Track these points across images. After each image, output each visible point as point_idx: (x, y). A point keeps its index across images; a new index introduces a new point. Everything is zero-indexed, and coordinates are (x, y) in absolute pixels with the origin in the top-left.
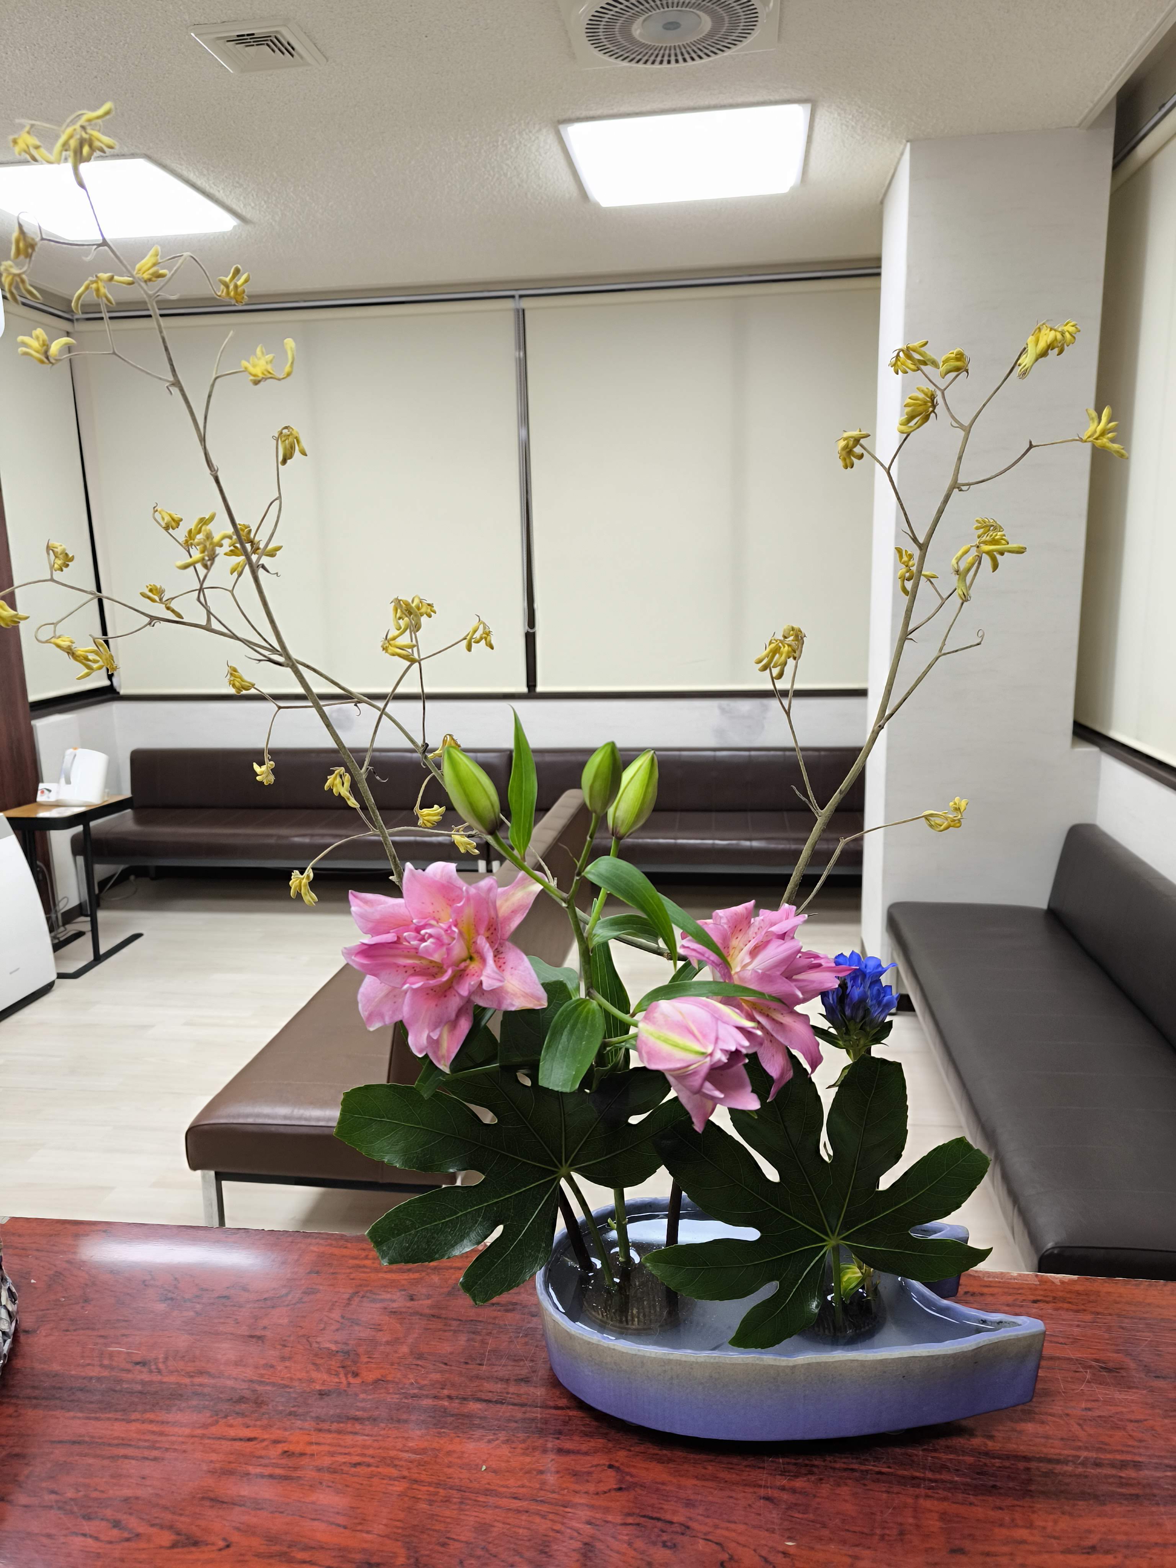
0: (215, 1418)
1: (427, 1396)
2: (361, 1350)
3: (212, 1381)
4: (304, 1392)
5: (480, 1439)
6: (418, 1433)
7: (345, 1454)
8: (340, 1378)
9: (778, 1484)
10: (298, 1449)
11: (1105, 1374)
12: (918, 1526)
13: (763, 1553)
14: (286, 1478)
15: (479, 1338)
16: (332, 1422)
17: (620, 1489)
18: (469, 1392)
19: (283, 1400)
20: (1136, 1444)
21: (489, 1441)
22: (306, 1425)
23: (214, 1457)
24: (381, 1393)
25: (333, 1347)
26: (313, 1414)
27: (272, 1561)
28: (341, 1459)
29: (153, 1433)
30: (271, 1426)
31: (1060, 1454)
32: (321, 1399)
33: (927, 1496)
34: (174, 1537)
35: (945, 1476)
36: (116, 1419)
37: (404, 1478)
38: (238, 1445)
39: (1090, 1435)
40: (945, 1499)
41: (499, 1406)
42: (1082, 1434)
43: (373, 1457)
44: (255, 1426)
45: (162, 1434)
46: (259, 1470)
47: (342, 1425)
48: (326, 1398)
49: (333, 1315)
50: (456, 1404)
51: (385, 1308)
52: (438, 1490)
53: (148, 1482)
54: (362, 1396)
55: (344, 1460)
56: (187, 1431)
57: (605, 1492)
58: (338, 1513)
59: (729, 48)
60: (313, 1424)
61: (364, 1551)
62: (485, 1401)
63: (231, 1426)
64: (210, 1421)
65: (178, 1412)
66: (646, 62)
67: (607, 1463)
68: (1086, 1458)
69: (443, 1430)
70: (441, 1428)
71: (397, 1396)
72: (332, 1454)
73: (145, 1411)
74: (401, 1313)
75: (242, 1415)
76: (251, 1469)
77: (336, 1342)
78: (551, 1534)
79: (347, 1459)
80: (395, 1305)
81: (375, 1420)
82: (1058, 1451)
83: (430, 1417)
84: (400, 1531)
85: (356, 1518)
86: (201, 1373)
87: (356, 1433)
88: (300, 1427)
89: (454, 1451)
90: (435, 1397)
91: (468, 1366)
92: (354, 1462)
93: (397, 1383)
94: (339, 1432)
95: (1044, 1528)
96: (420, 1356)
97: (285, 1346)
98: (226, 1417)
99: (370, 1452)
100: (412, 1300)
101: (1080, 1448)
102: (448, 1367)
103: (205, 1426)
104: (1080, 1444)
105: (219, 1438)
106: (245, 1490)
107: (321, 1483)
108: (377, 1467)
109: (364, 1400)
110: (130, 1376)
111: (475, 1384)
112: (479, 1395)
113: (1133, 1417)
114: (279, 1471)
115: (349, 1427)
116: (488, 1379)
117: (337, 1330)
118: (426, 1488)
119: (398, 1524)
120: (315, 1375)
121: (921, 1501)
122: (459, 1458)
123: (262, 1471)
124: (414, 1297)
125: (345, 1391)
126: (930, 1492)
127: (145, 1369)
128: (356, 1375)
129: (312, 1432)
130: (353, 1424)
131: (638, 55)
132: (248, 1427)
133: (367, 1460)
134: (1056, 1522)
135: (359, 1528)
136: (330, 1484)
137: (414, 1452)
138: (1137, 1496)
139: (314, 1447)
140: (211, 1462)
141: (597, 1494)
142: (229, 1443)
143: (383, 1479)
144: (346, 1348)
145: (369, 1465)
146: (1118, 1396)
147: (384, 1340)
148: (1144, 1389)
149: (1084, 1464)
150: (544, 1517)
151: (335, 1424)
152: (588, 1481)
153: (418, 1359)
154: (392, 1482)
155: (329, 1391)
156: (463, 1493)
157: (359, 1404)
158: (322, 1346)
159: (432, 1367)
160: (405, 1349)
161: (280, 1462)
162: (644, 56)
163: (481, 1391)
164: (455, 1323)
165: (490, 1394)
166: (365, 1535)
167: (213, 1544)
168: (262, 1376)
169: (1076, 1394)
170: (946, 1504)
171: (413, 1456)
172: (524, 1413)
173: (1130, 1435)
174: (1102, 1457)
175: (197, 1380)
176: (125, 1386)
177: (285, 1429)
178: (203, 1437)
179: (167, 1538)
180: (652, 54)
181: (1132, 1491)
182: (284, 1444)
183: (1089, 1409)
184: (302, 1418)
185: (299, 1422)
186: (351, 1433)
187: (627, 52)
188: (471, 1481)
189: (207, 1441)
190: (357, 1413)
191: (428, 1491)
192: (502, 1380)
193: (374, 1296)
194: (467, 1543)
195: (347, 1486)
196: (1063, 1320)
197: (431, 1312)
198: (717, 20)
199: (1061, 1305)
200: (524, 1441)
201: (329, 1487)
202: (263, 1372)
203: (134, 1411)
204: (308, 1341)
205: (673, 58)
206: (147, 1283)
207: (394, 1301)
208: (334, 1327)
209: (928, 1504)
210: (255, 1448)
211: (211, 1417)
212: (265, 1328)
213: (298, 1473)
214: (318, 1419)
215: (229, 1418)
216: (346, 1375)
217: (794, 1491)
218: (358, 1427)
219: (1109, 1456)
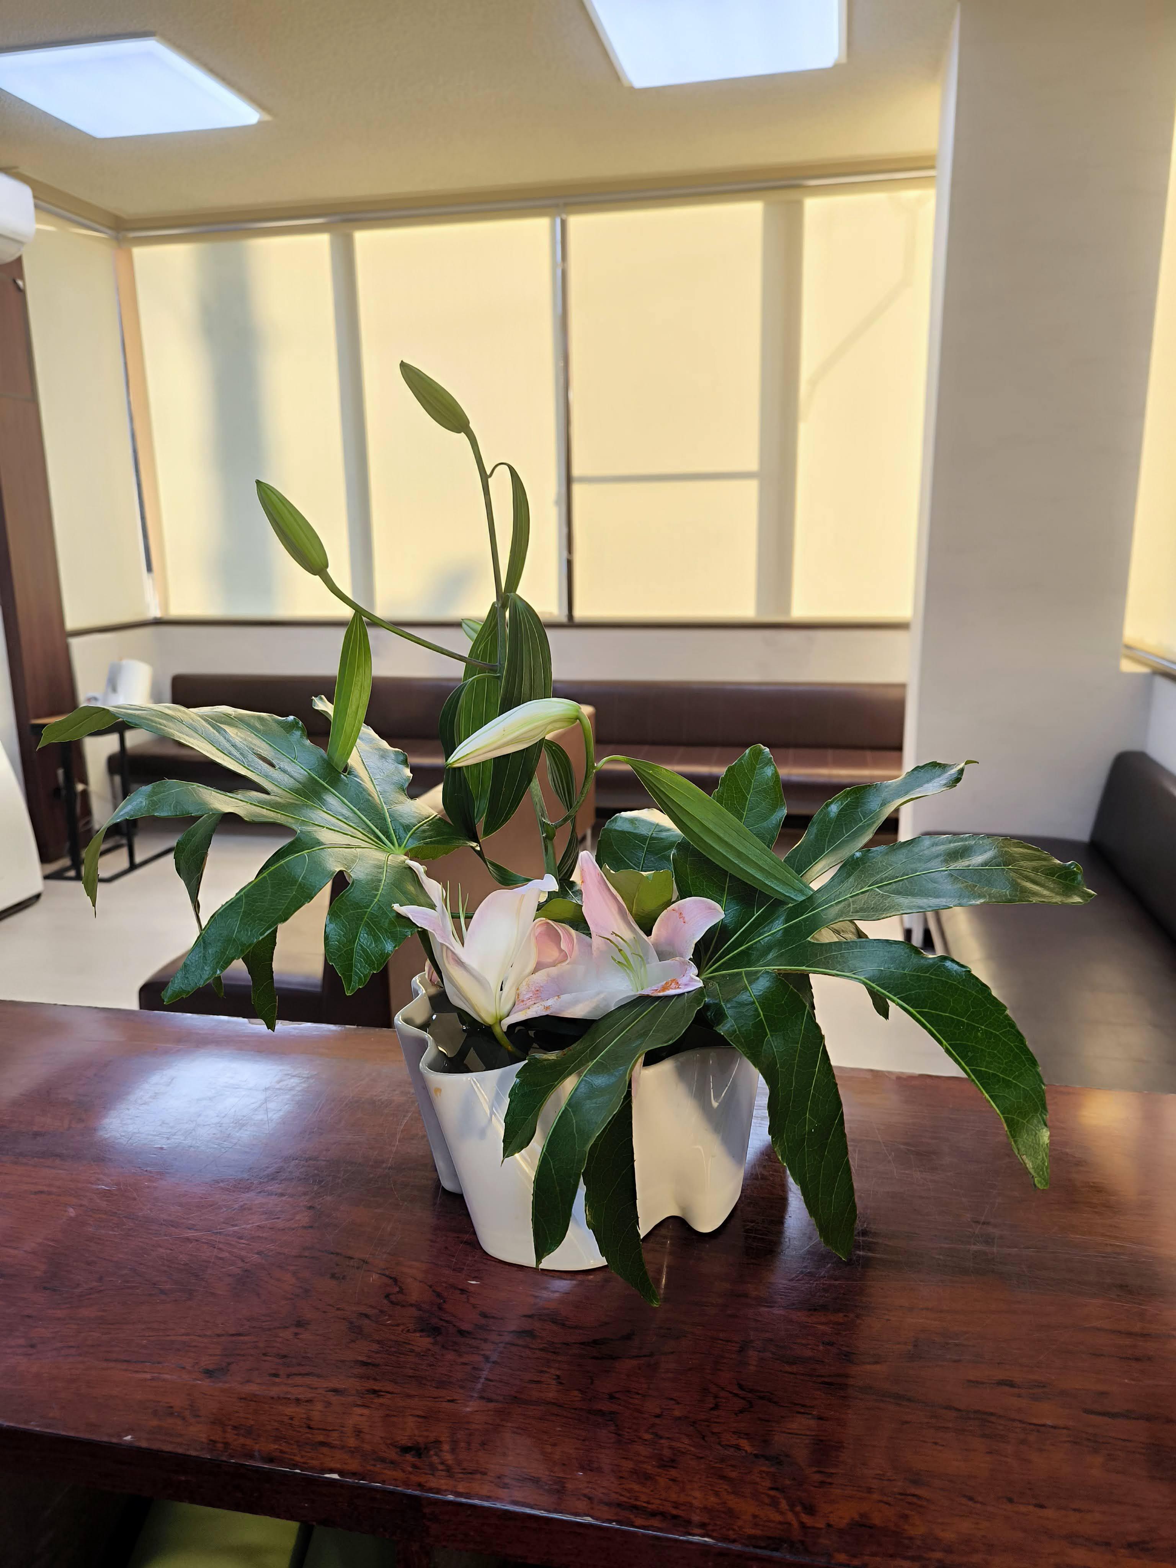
7: (32, 1183)
13: (439, 1289)
37: (81, 1206)
84: (50, 1249)
85: (10, 1236)
92: (37, 1190)
94: (35, 1165)
108: (60, 1195)
118: (98, 1216)
119: (52, 1243)
120: (38, 1119)
133: (51, 1189)
143: (59, 1206)
145: (50, 1193)
151: (35, 1159)
158: (61, 1097)
166: (11, 1251)
186: (48, 1167)
194: (116, 1262)
195: (17, 1209)
214: (22, 1155)
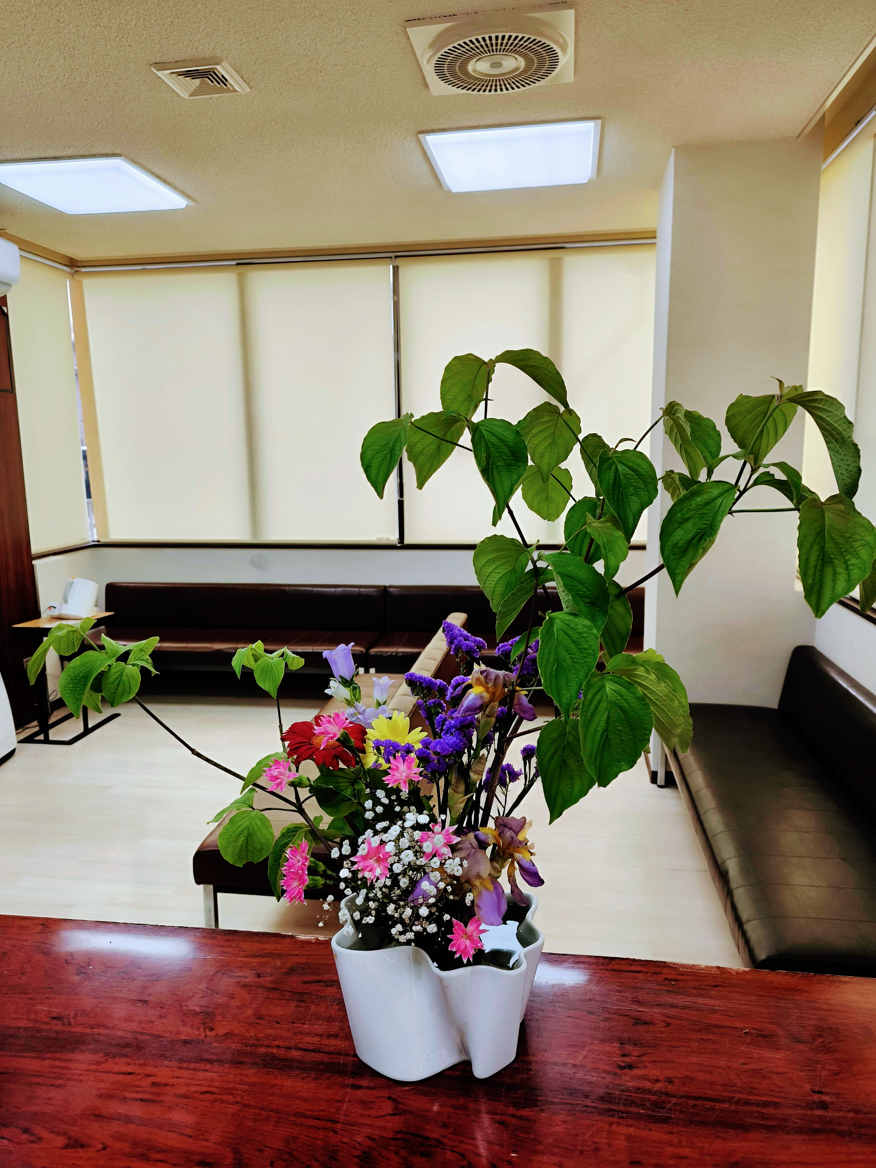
0: (106, 1058)
1: (262, 1046)
2: (216, 1012)
3: (108, 1032)
4: (173, 1041)
5: (295, 1077)
6: (252, 1071)
7: (197, 1085)
8: (200, 1032)
9: (510, 1112)
10: (163, 1080)
11: (761, 1039)
12: (609, 1145)
14: (153, 1101)
15: (304, 1005)
16: (190, 1062)
17: (394, 1114)
18: (292, 1043)
19: (157, 1045)
20: (777, 1089)
21: (303, 1078)
22: (171, 1064)
23: (102, 1085)
24: (229, 1043)
25: (198, 1009)
26: (178, 1057)
27: (134, 1159)
28: (194, 1089)
29: (60, 1067)
30: (146, 1065)
31: (720, 1096)
32: (185, 1045)
33: (619, 1124)
34: (66, 1141)
35: (633, 1109)
36: (35, 1057)
37: (238, 1103)
38: (120, 1077)
39: (745, 1083)
40: (630, 1126)
41: (313, 1053)
42: (738, 1081)
43: (217, 1088)
44: (134, 1064)
45: (66, 1068)
46: (133, 1095)
47: (197, 1065)
48: (188, 1046)
49: (200, 987)
50: (282, 1051)
51: (238, 983)
52: (261, 1112)
53: (52, 1102)
54: (216, 1044)
55: (196, 1090)
56: (85, 1067)
57: (383, 1116)
58: (187, 1127)
59: (539, 81)
60: (177, 1064)
61: (202, 1154)
62: (303, 1050)
63: (117, 1064)
64: (102, 1059)
65: (80, 1053)
66: (479, 91)
67: (387, 1096)
68: (739, 1099)
69: (270, 1070)
70: (270, 1068)
71: (240, 1045)
72: (188, 1085)
73: (56, 1052)
74: (249, 986)
75: (126, 1056)
76: (128, 1095)
77: (201, 1006)
78: (340, 1144)
79: (199, 1089)
80: (246, 980)
81: (222, 1061)
82: (719, 1093)
83: (262, 1060)
84: (230, 1140)
85: (200, 1130)
86: (100, 1026)
87: (207, 1071)
88: (167, 1065)
89: (276, 1085)
90: (268, 1046)
91: (295, 1025)
92: (203, 1091)
93: (242, 1036)
94: (194, 1069)
95: (702, 1148)
96: (260, 1018)
97: (162, 1008)
98: (114, 1057)
99: (216, 1084)
100: (259, 976)
101: (735, 1091)
102: (279, 1025)
103: (98, 1063)
104: (735, 1088)
105: (107, 1072)
106: (122, 1109)
107: (177, 1106)
108: (220, 1094)
109: (215, 1047)
110: (48, 1027)
111: (298, 1037)
112: (300, 1045)
113: (777, 1070)
114: (147, 1096)
115: (202, 1066)
116: (308, 1034)
117: (203, 997)
118: (251, 1111)
119: (229, 1135)
120: (181, 1028)
121: (614, 1127)
122: (279, 1089)
123: (135, 1096)
124: (261, 975)
125: (203, 1040)
126: (621, 1121)
127: (59, 1022)
128: (212, 1029)
129: (176, 1070)
130: (205, 1064)
131: (474, 85)
132: (129, 1064)
133: (213, 1089)
134: (711, 1144)
135: (201, 1137)
136: (183, 1106)
137: (247, 1084)
138: (774, 1126)
139: (175, 1080)
140: (100, 1089)
141: (377, 1117)
142: (114, 1076)
143: (223, 1103)
144: (206, 1010)
145: (213, 1093)
146: (768, 1055)
147: (235, 1005)
148: (788, 1050)
149: (737, 1103)
150: (336, 1132)
151: (193, 1064)
152: (371, 1108)
153: (259, 1019)
154: (229, 1106)
155: (191, 1040)
156: (279, 1115)
157: (211, 1050)
158: (189, 1008)
159: (267, 1024)
160: (250, 1012)
161: (149, 1090)
162: (478, 86)
163: (301, 1043)
164: (288, 994)
165: (308, 1045)
166: (204, 1143)
167: (94, 1147)
168: (144, 1029)
169: (738, 1052)
170: (632, 1129)
171: (246, 1087)
172: (331, 1059)
173: (773, 1083)
174: (751, 1098)
175: (96, 1031)
176: (44, 1034)
177: (156, 1067)
178: (96, 1071)
179: (61, 1141)
180: (483, 85)
181: (770, 1123)
182: (153, 1077)
183: (745, 1064)
184: (169, 1059)
185: (167, 1062)
186: (204, 1070)
187: (465, 84)
188: (286, 1106)
189: (98, 1074)
190: (209, 1056)
191: (254, 1113)
192: (317, 1035)
193: (231, 974)
194: (277, 1149)
195: (196, 1108)
196: (735, 1000)
197: (272, 986)
198: (529, 62)
199: (735, 989)
200: (328, 1079)
201: (183, 1108)
202: (145, 1026)
203: (48, 1052)
204: (180, 1004)
205: (498, 88)
206: (68, 961)
207: (246, 977)
208: (200, 995)
209: (619, 1129)
210: (133, 1080)
211: (103, 1057)
212: (150, 995)
213: (161, 1098)
214: (181, 1060)
215: (116, 1058)
216: (204, 1030)
217: (520, 1118)
218: (209, 1066)
219: (756, 1098)
